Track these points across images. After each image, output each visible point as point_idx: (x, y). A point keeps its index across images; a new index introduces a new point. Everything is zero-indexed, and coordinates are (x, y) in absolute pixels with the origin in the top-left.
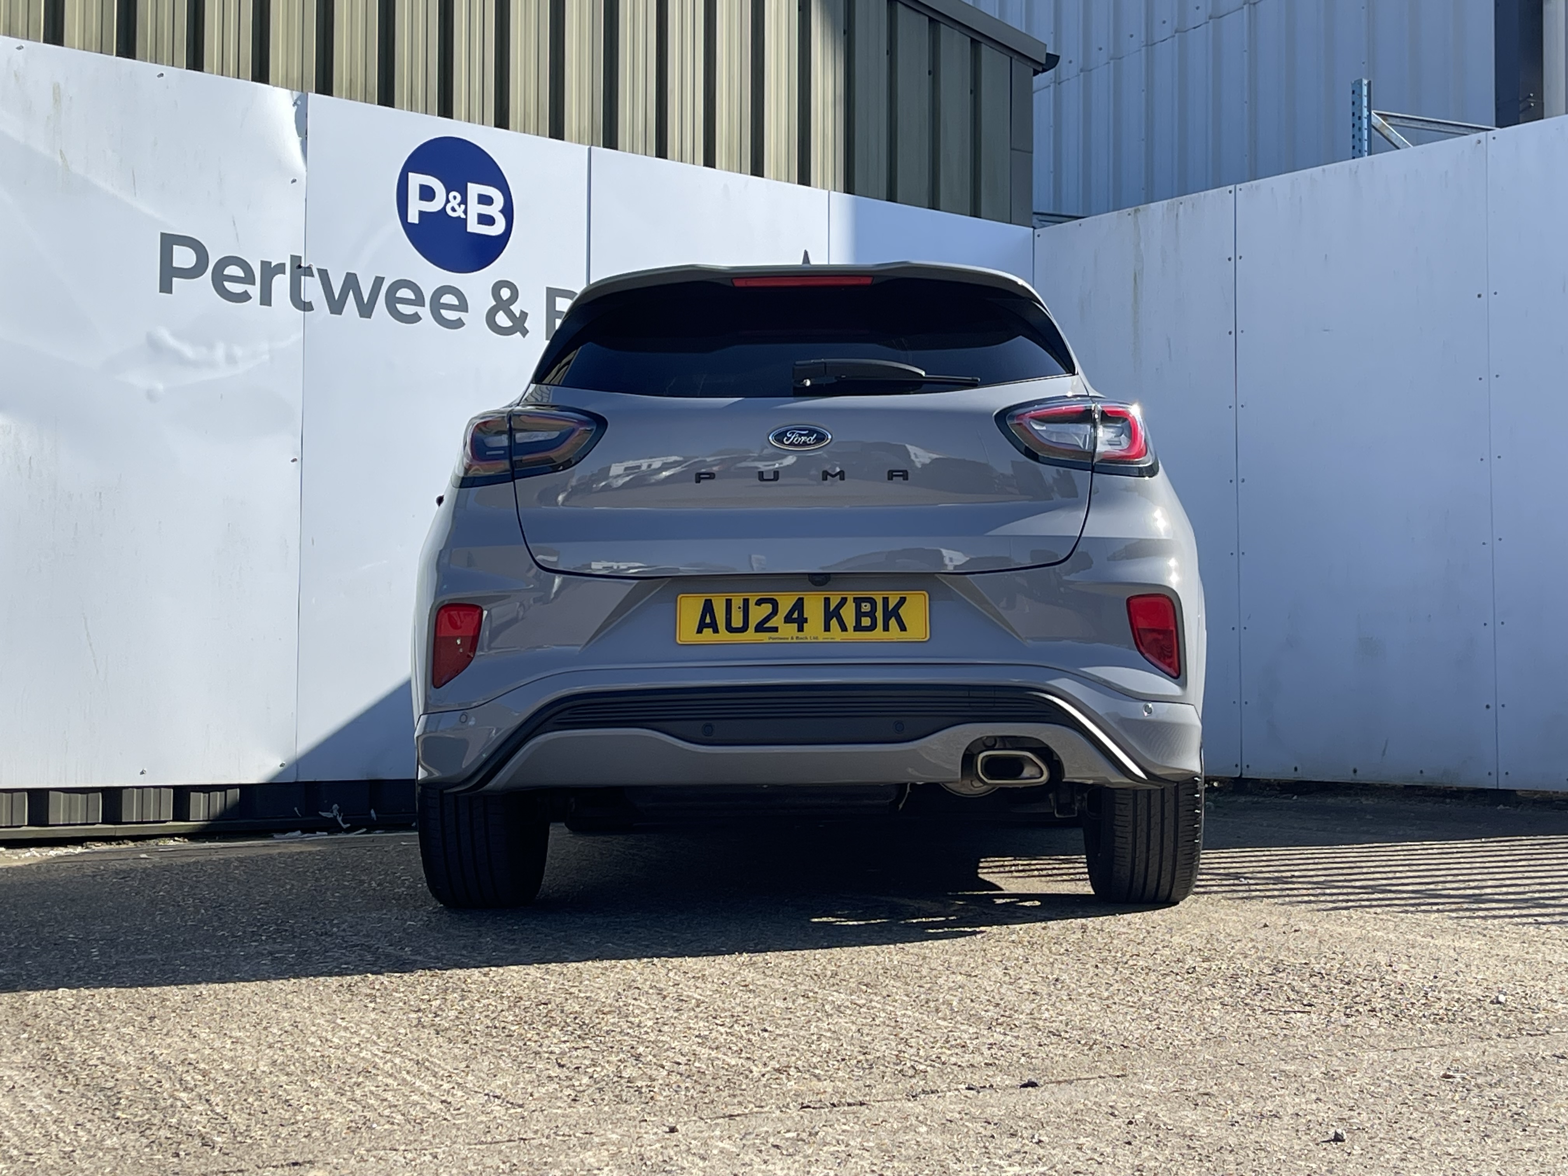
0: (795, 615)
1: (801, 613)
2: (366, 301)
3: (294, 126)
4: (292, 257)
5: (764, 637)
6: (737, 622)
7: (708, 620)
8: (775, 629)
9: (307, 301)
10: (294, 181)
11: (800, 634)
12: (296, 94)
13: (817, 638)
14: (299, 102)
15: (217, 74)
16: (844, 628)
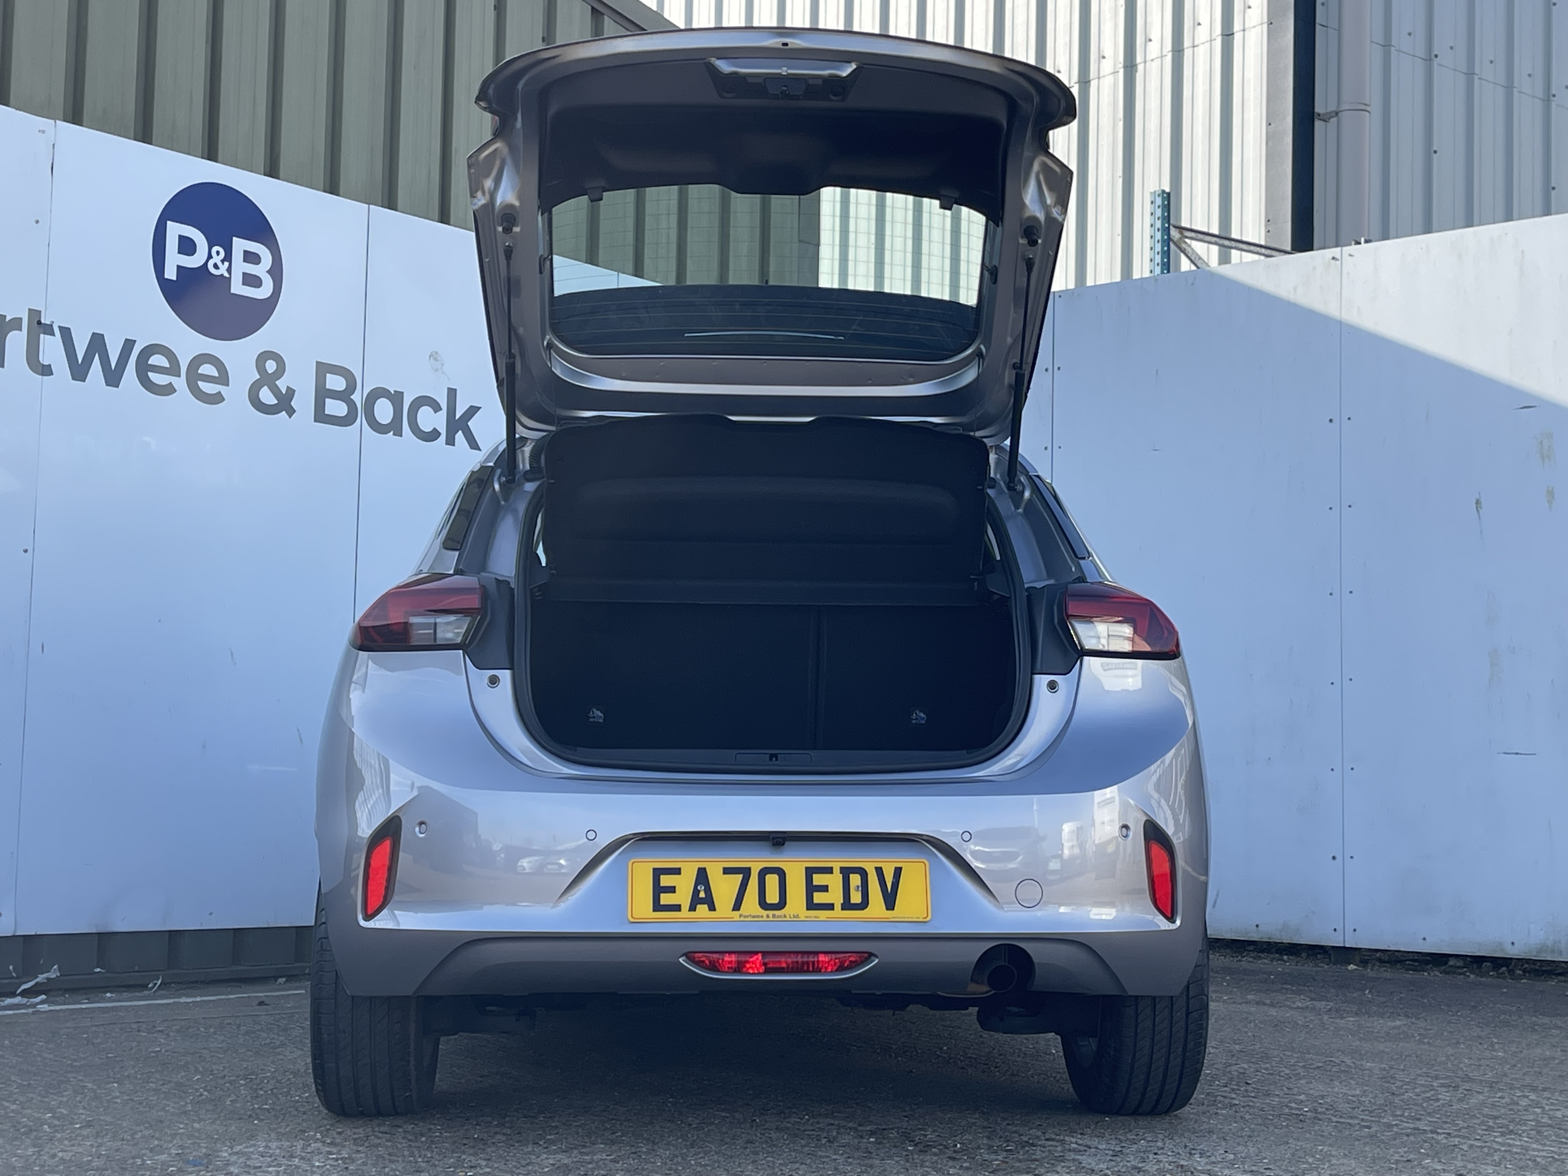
2: (113, 368)
4: (31, 311)
9: (46, 363)
10: (37, 222)
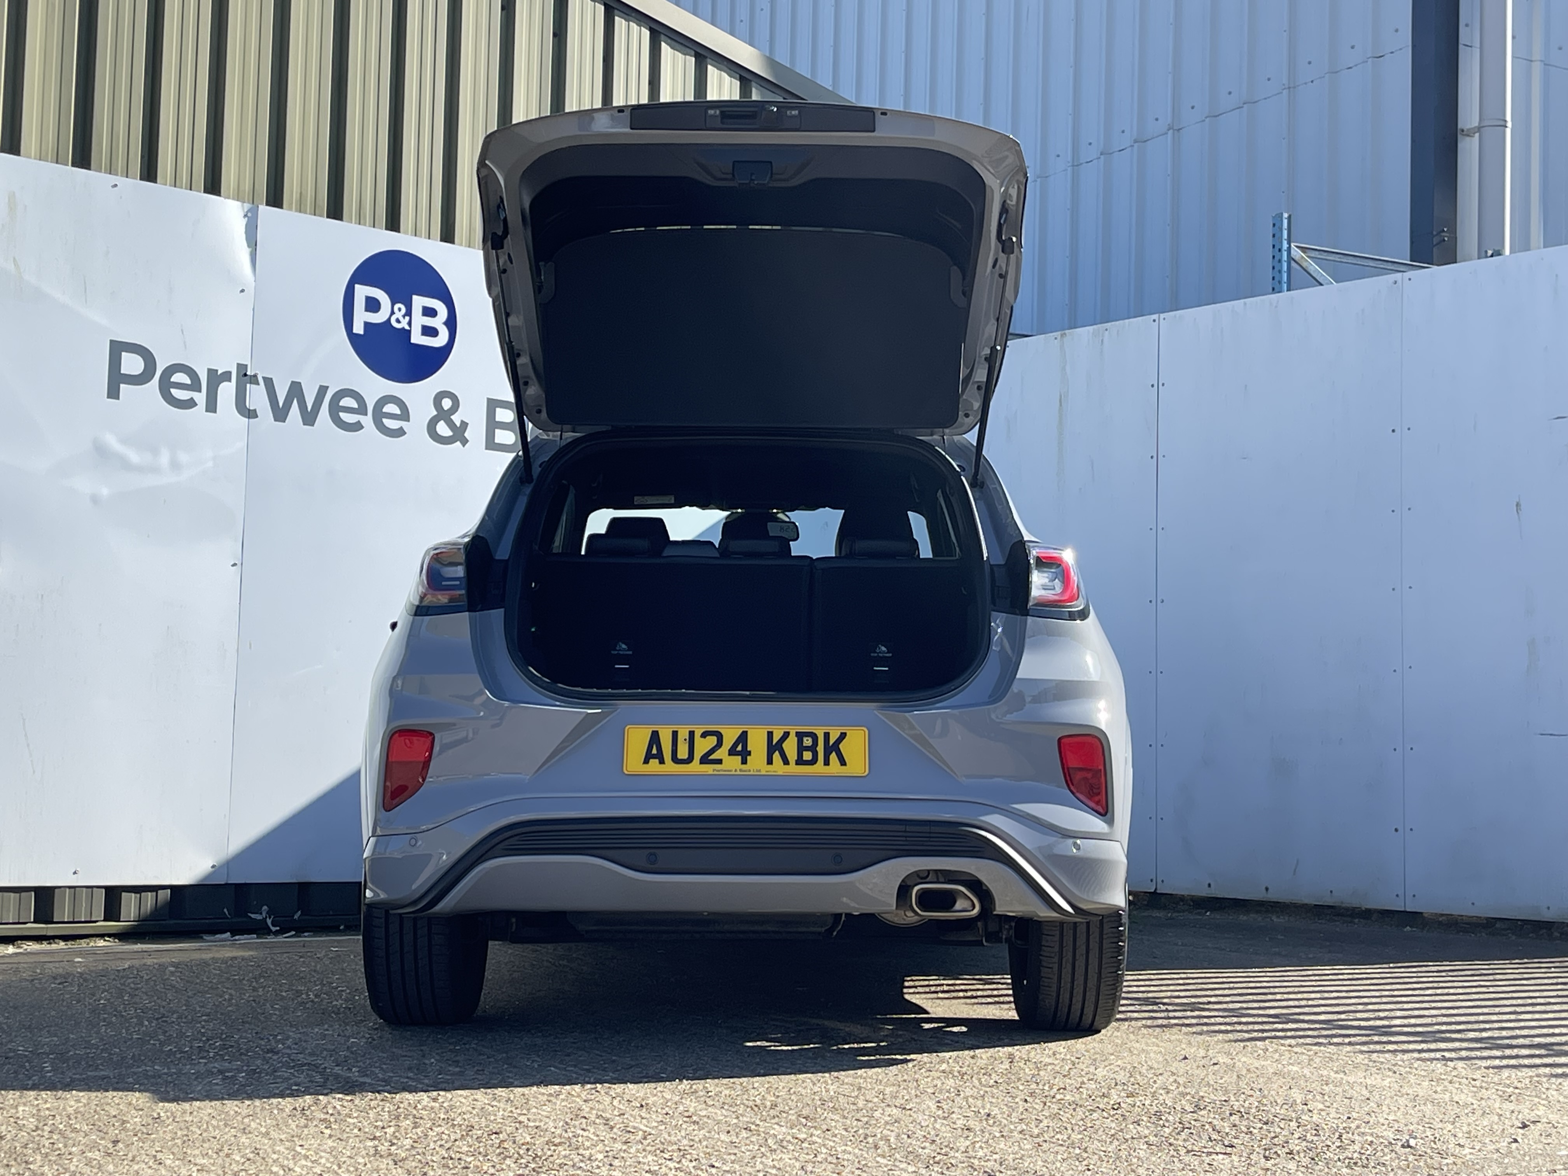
0: (739, 748)
1: (745, 746)
3: (244, 236)
5: (709, 769)
6: (683, 753)
7: (654, 751)
8: (719, 762)
10: (243, 291)
11: (744, 767)
12: (247, 206)
13: (760, 771)
14: (249, 215)
15: (170, 186)
16: (786, 762)
